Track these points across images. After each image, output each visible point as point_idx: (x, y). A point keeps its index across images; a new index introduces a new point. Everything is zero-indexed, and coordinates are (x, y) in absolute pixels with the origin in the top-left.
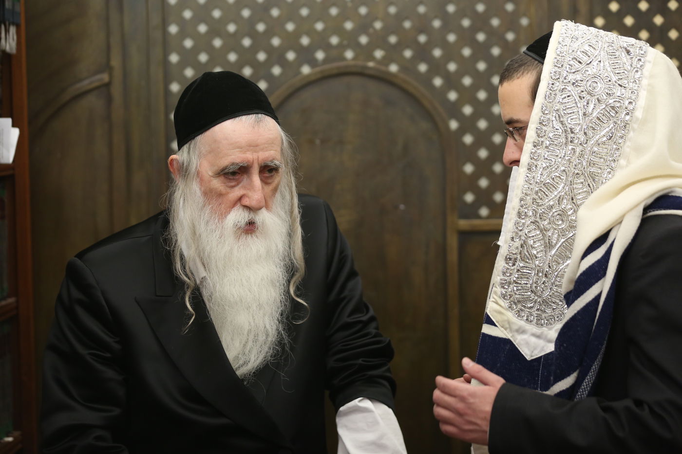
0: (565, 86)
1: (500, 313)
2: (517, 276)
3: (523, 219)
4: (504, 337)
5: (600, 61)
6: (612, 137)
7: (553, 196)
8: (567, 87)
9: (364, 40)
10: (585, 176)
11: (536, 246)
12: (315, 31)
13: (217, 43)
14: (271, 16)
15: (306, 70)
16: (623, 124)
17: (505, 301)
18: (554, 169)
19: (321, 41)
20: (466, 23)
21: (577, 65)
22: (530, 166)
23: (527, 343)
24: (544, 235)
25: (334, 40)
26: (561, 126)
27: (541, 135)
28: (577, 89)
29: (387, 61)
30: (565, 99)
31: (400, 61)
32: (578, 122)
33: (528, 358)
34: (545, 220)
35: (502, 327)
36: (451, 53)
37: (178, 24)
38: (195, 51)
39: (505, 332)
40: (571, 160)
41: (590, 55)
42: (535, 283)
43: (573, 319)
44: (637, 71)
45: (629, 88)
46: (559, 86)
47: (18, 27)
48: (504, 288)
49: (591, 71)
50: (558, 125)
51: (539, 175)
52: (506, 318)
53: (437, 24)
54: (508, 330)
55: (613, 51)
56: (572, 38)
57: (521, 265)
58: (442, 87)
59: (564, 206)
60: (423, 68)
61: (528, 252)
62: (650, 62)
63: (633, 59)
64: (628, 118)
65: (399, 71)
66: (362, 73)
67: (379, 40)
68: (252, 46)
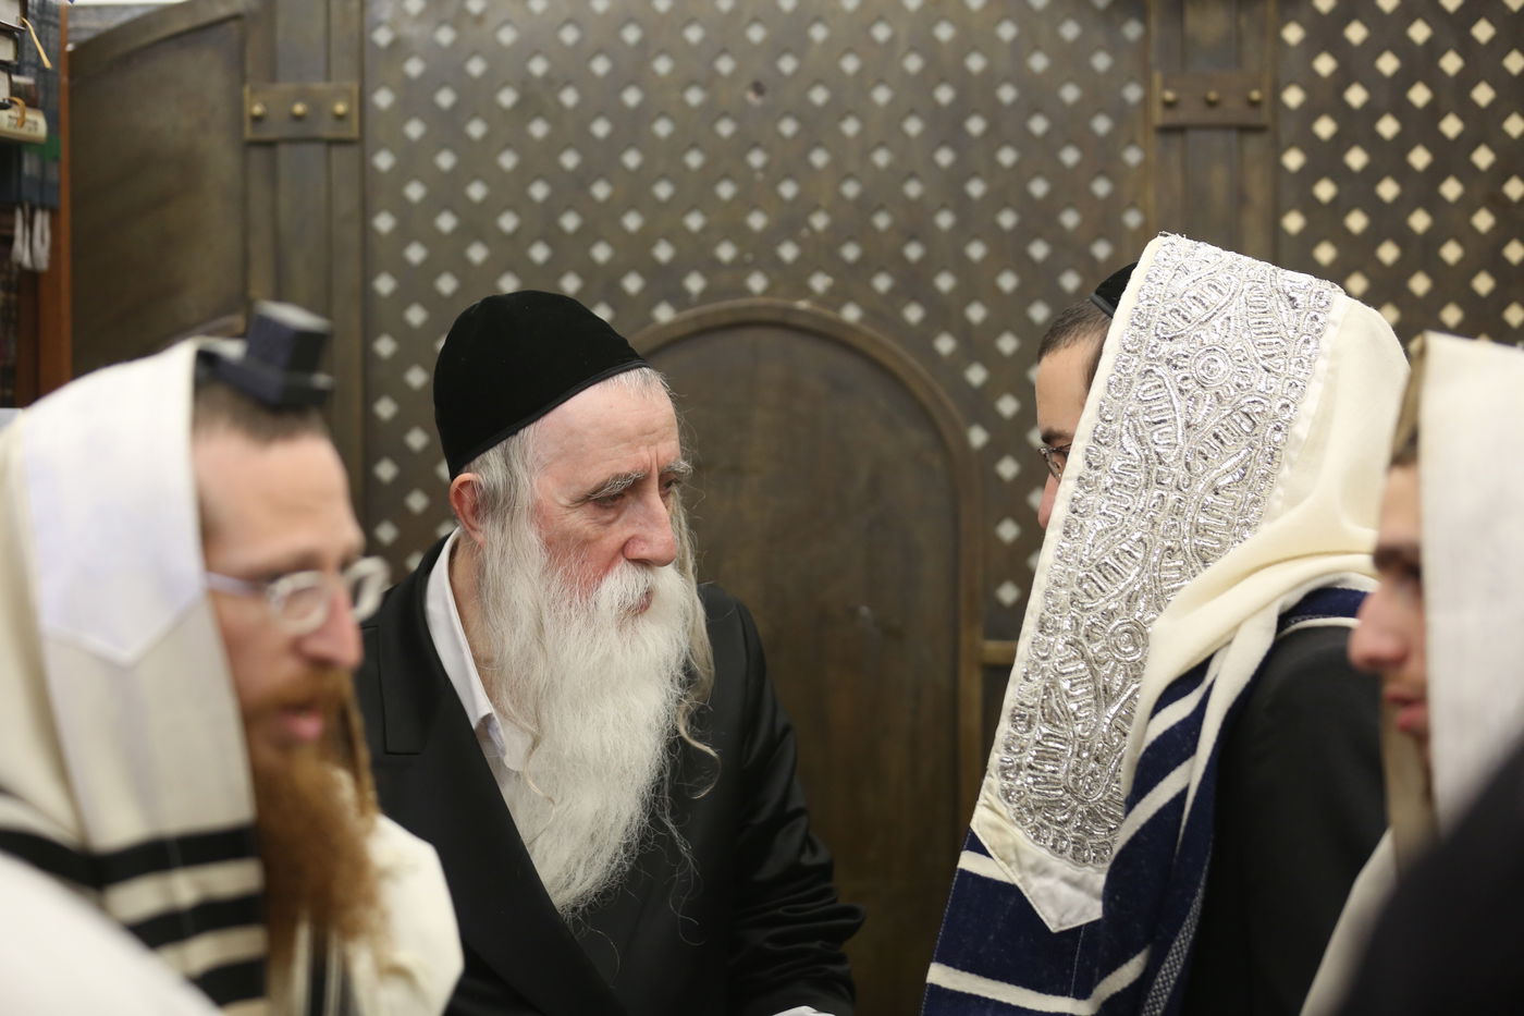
0: (1151, 365)
1: (999, 829)
2: (1034, 753)
3: (1049, 634)
4: (1005, 879)
5: (1229, 318)
6: (1244, 475)
7: (1116, 592)
8: (1154, 368)
9: (788, 252)
10: (1186, 554)
11: (1077, 693)
12: (686, 231)
13: (477, 253)
14: (592, 199)
15: (664, 314)
16: (1267, 449)
17: (1008, 804)
18: (1118, 536)
19: (696, 253)
20: (1007, 219)
21: (1181, 324)
22: (1068, 526)
23: (1053, 897)
24: (1093, 672)
25: (726, 252)
26: (1138, 447)
27: (1094, 464)
28: (1176, 372)
29: (837, 297)
30: (1149, 393)
31: (868, 300)
32: (1173, 441)
33: (1053, 928)
34: (1096, 641)
35: (1002, 859)
36: (975, 283)
37: (393, 213)
38: (431, 269)
39: (1007, 869)
40: (1156, 520)
41: (1207, 304)
42: (1073, 771)
43: (1134, 842)
44: (1307, 342)
45: (1287, 376)
46: (1137, 364)
47: (54, 214)
48: (1008, 778)
49: (1210, 337)
50: (1130, 445)
51: (1087, 547)
52: (1010, 840)
53: (945, 220)
54: (1014, 867)
55: (1260, 299)
56: (1178, 269)
57: (1045, 731)
58: (953, 354)
59: (1138, 614)
60: (914, 314)
61: (1058, 705)
62: (1334, 324)
63: (1303, 316)
64: (1278, 437)
65: (863, 320)
66: (784, 324)
67: (821, 253)
68: (549, 262)
